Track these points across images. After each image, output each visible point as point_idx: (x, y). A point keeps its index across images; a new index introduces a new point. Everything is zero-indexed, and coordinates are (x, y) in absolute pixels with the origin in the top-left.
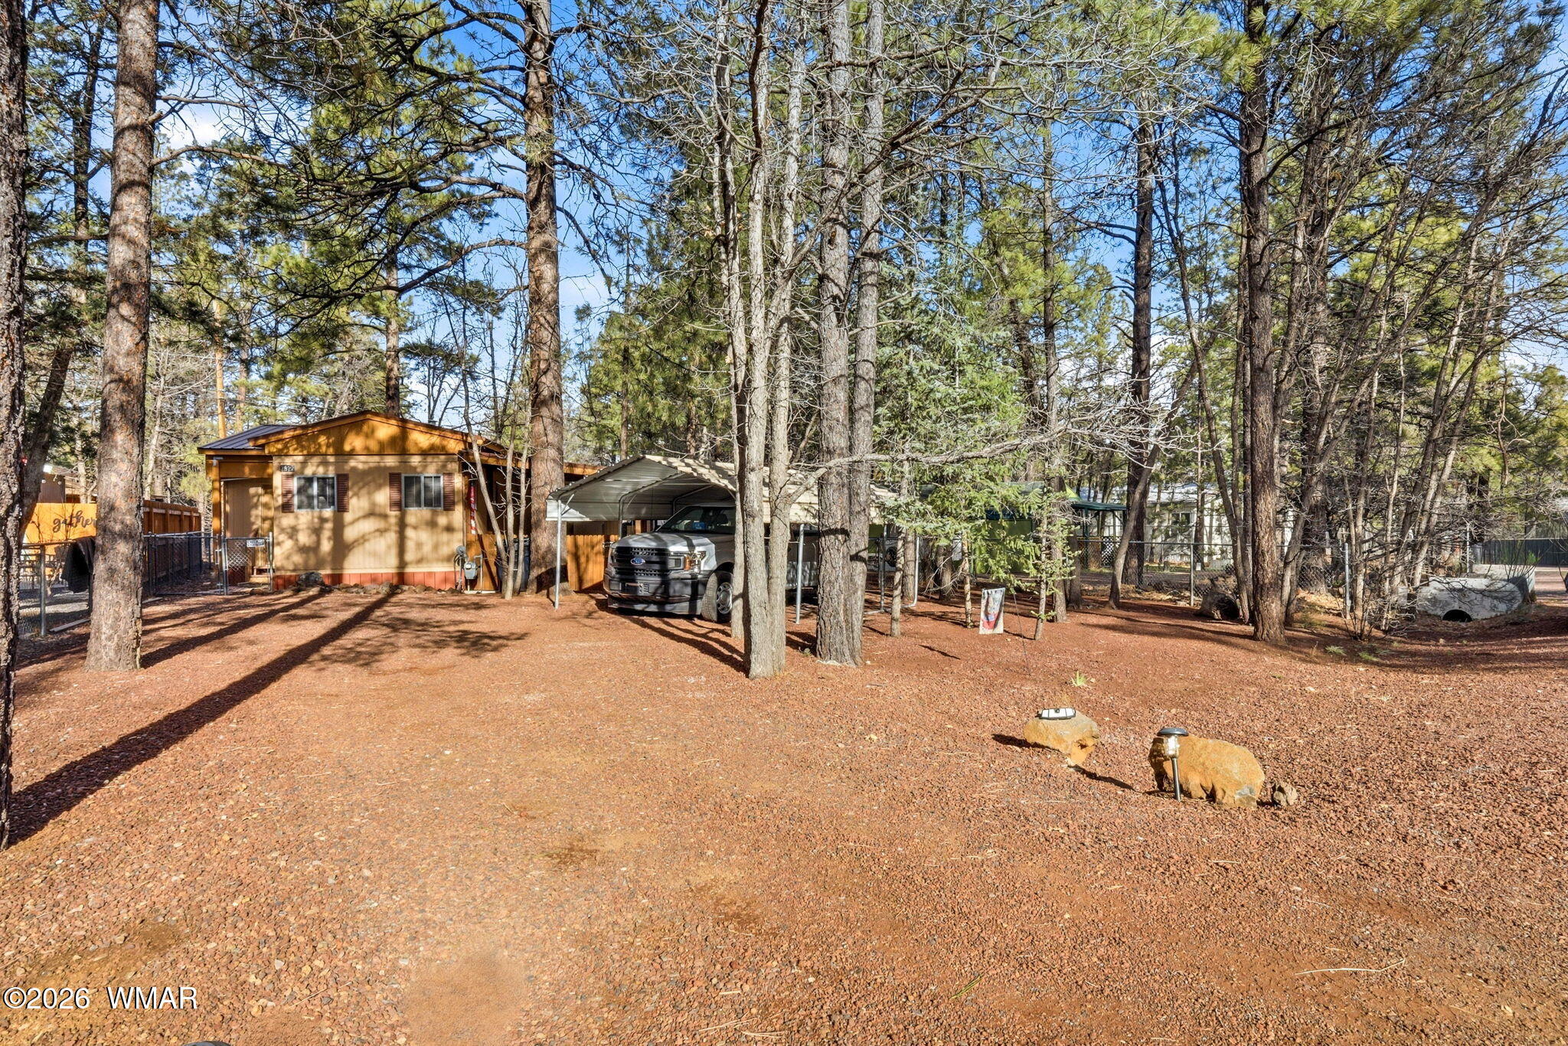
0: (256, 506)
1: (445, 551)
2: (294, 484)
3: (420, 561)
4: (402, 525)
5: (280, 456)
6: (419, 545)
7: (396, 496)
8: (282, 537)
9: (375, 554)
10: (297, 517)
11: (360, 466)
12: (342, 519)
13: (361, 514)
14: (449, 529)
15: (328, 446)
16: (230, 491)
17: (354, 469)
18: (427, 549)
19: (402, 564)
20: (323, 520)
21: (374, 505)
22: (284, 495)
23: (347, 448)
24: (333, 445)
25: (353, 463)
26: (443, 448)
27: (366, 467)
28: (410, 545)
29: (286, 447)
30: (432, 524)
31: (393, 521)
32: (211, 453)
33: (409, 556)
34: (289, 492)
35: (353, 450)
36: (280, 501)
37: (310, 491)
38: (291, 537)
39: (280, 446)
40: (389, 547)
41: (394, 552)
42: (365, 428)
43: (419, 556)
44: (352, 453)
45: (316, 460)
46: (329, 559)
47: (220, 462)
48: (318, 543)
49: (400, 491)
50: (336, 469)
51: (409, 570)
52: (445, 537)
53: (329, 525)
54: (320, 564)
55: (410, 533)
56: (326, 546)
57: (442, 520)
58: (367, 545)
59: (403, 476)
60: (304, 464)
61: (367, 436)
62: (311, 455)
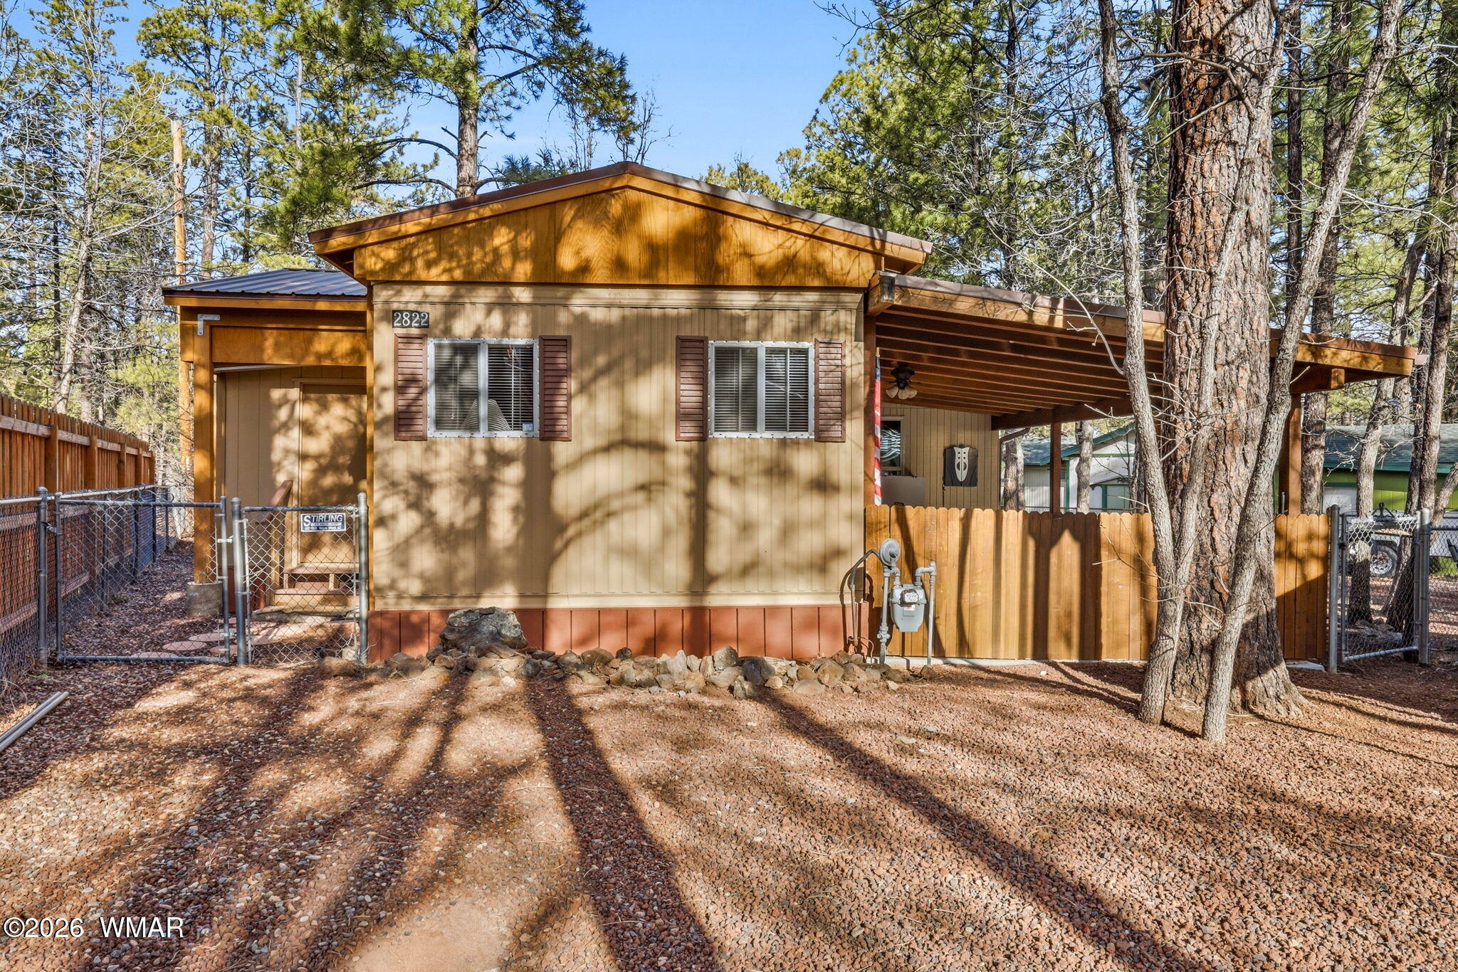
0: (285, 427)
1: (809, 543)
2: (426, 358)
3: (747, 570)
4: (702, 472)
5: (388, 283)
6: (746, 528)
7: (690, 394)
8: (391, 504)
9: (629, 552)
10: (430, 448)
11: (598, 315)
12: (549, 457)
13: (602, 441)
14: (823, 485)
15: (516, 255)
16: (231, 394)
17: (581, 320)
18: (765, 538)
19: (702, 579)
20: (497, 459)
21: (628, 415)
22: (400, 389)
23: (567, 260)
24: (534, 254)
25: (580, 302)
26: (818, 268)
27: (615, 315)
28: (722, 529)
29: (405, 257)
30: (778, 472)
31: (678, 460)
32: (192, 302)
33: (718, 558)
34: (412, 380)
35: (584, 268)
36: (388, 403)
37: (466, 379)
38: (415, 505)
39: (390, 253)
40: (666, 532)
41: (680, 542)
42: (616, 207)
43: (744, 555)
44: (578, 280)
45: (486, 295)
46: (509, 562)
47: (211, 327)
48: (483, 520)
49: (703, 382)
50: (534, 324)
51: (719, 597)
52: (811, 506)
53: (513, 473)
54: (487, 578)
55: (720, 493)
56: (503, 528)
57: (805, 463)
58: (613, 526)
59: (713, 344)
60: (452, 308)
61: (619, 228)
62: (471, 282)
